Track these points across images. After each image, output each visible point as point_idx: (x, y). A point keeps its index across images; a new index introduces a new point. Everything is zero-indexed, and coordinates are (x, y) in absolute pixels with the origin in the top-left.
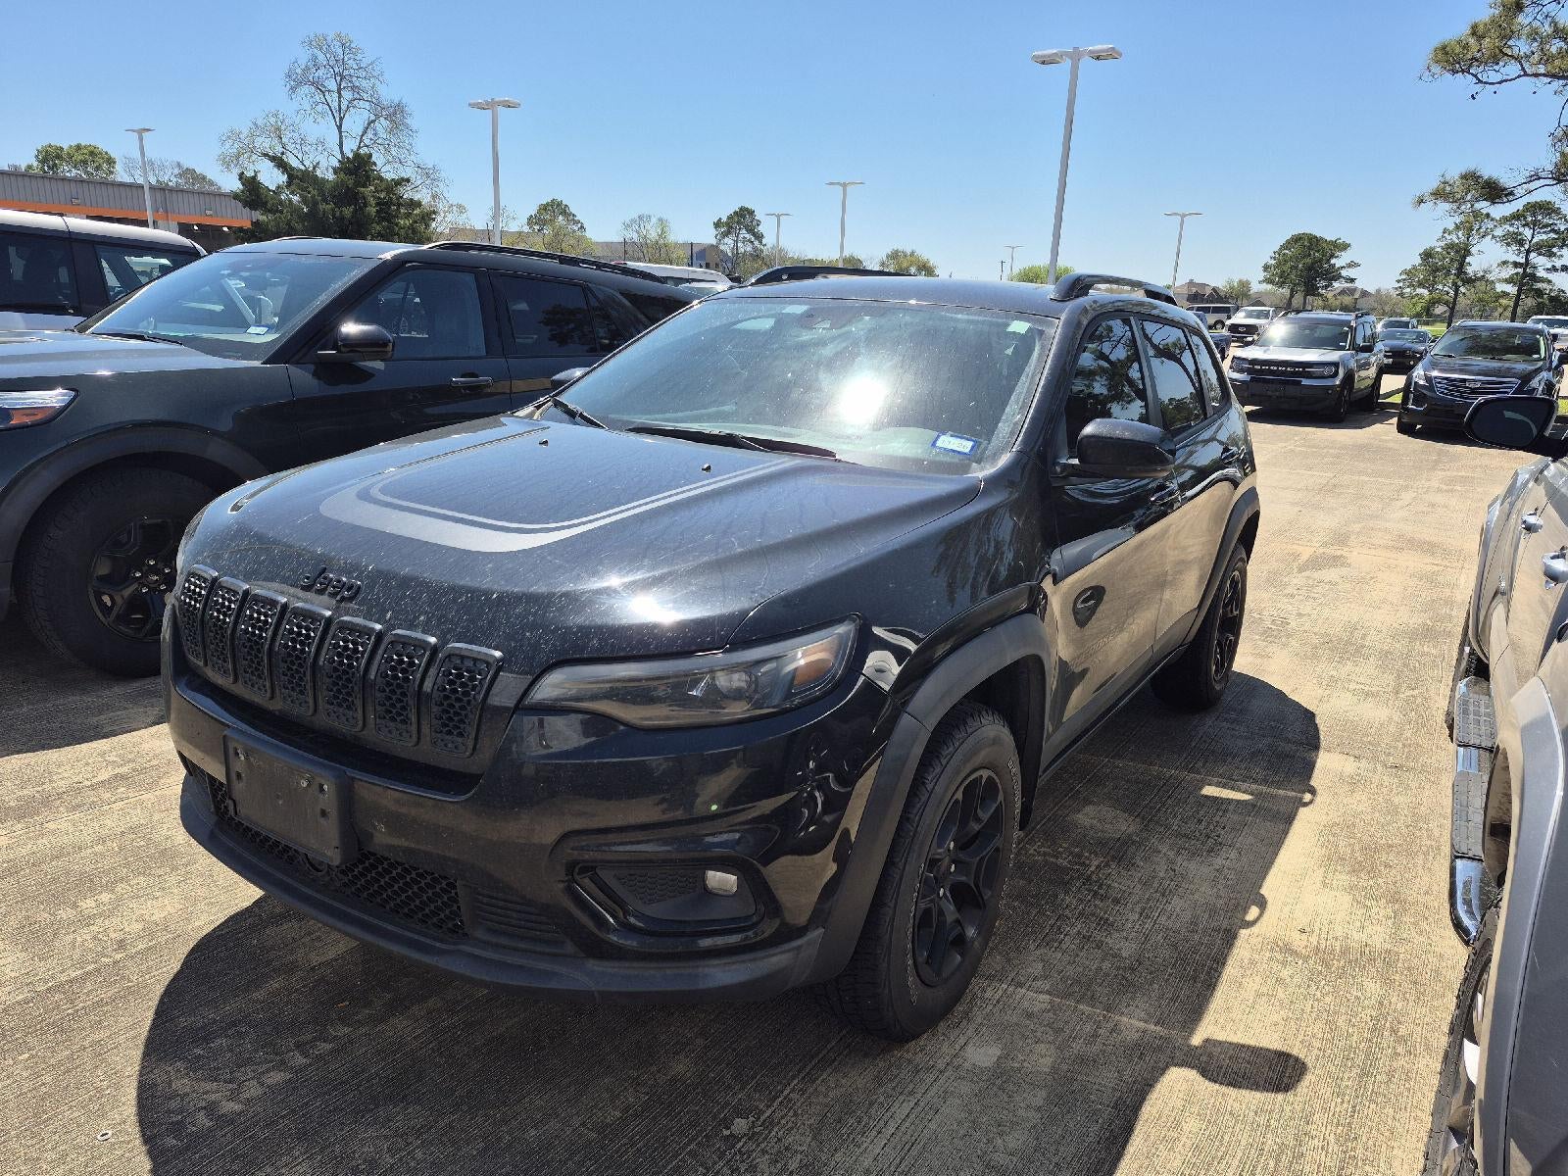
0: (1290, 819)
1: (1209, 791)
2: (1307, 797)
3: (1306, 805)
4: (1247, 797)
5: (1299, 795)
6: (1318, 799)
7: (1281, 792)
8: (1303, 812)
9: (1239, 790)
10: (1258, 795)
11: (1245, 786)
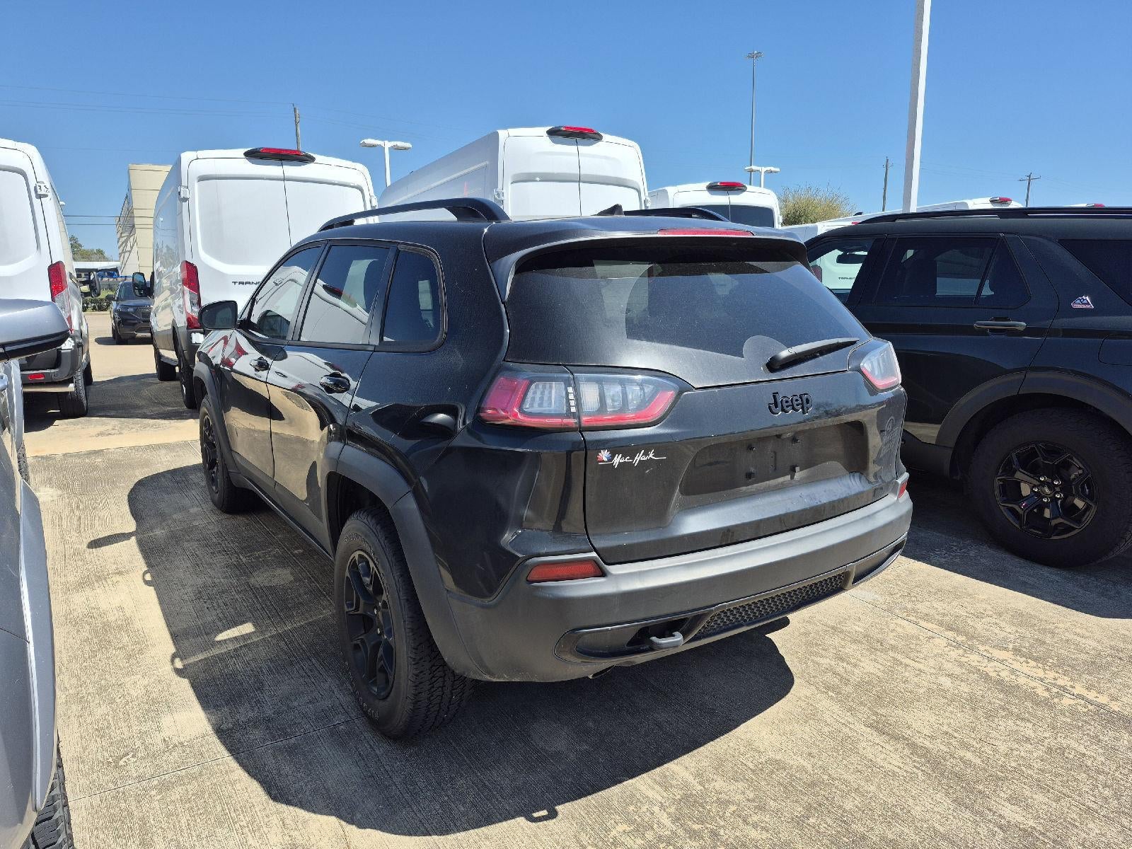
0: (175, 637)
1: (248, 628)
2: (179, 664)
3: (174, 657)
4: (221, 637)
5: (186, 662)
6: (169, 667)
7: (201, 657)
8: (172, 650)
9: (231, 640)
10: (215, 644)
11: (231, 647)
